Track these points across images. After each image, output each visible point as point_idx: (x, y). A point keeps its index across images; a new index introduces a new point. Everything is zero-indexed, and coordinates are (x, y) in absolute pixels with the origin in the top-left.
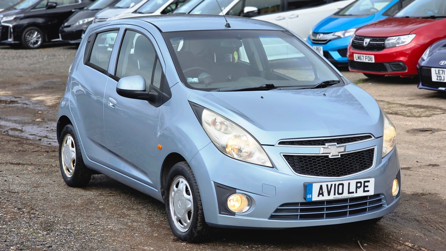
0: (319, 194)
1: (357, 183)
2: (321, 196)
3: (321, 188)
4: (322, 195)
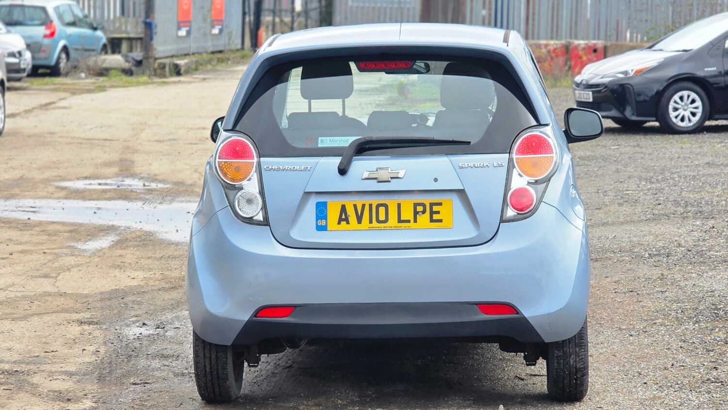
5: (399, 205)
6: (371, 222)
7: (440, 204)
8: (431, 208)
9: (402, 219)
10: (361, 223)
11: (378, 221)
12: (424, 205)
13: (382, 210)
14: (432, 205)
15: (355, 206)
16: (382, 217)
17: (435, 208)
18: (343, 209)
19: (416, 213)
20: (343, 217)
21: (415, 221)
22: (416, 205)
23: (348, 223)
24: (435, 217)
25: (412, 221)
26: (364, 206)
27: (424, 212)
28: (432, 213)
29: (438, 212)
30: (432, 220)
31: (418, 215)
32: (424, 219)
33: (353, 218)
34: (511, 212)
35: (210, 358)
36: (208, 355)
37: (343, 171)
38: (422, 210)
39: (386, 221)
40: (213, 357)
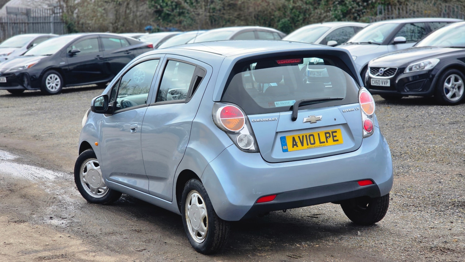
5: (319, 134)
6: (308, 145)
7: (336, 132)
8: (333, 135)
9: (321, 141)
10: (303, 146)
11: (311, 144)
12: (329, 133)
13: (312, 137)
14: (333, 132)
15: (299, 137)
16: (312, 142)
17: (334, 134)
18: (294, 139)
19: (327, 138)
20: (295, 143)
21: (327, 142)
22: (326, 133)
23: (297, 146)
24: (335, 139)
25: (326, 142)
26: (303, 136)
27: (330, 137)
28: (334, 137)
29: (336, 136)
30: (334, 141)
31: (327, 139)
32: (330, 140)
33: (299, 144)
34: (365, 133)
35: (222, 230)
36: (221, 228)
37: (294, 119)
38: (329, 136)
39: (314, 143)
40: (224, 229)
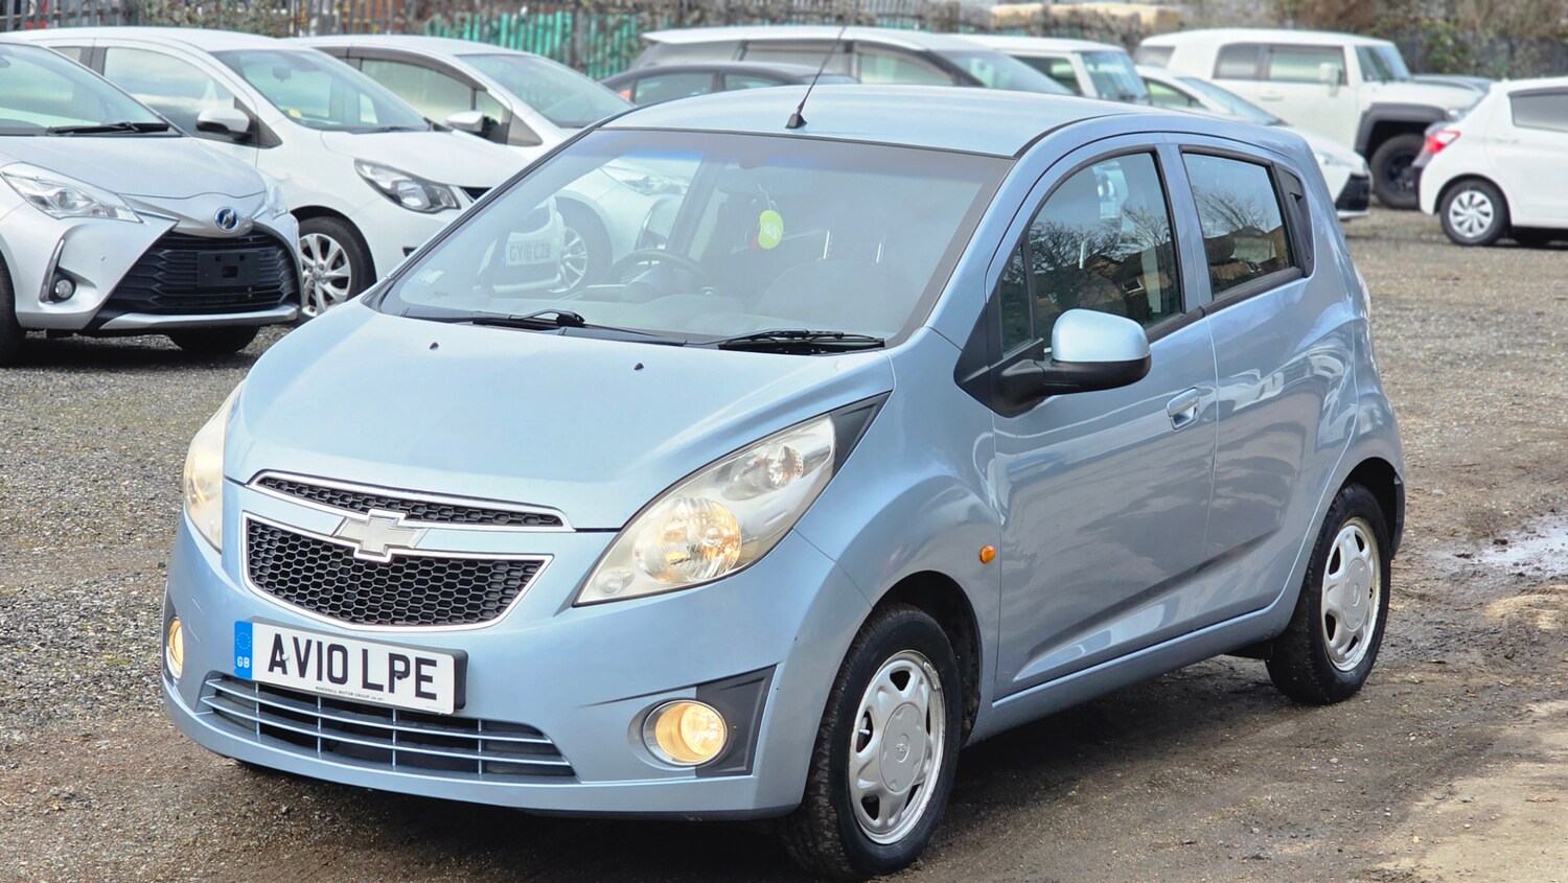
0: (273, 664)
1: (393, 658)
2: (278, 670)
3: (278, 644)
4: (280, 669)
